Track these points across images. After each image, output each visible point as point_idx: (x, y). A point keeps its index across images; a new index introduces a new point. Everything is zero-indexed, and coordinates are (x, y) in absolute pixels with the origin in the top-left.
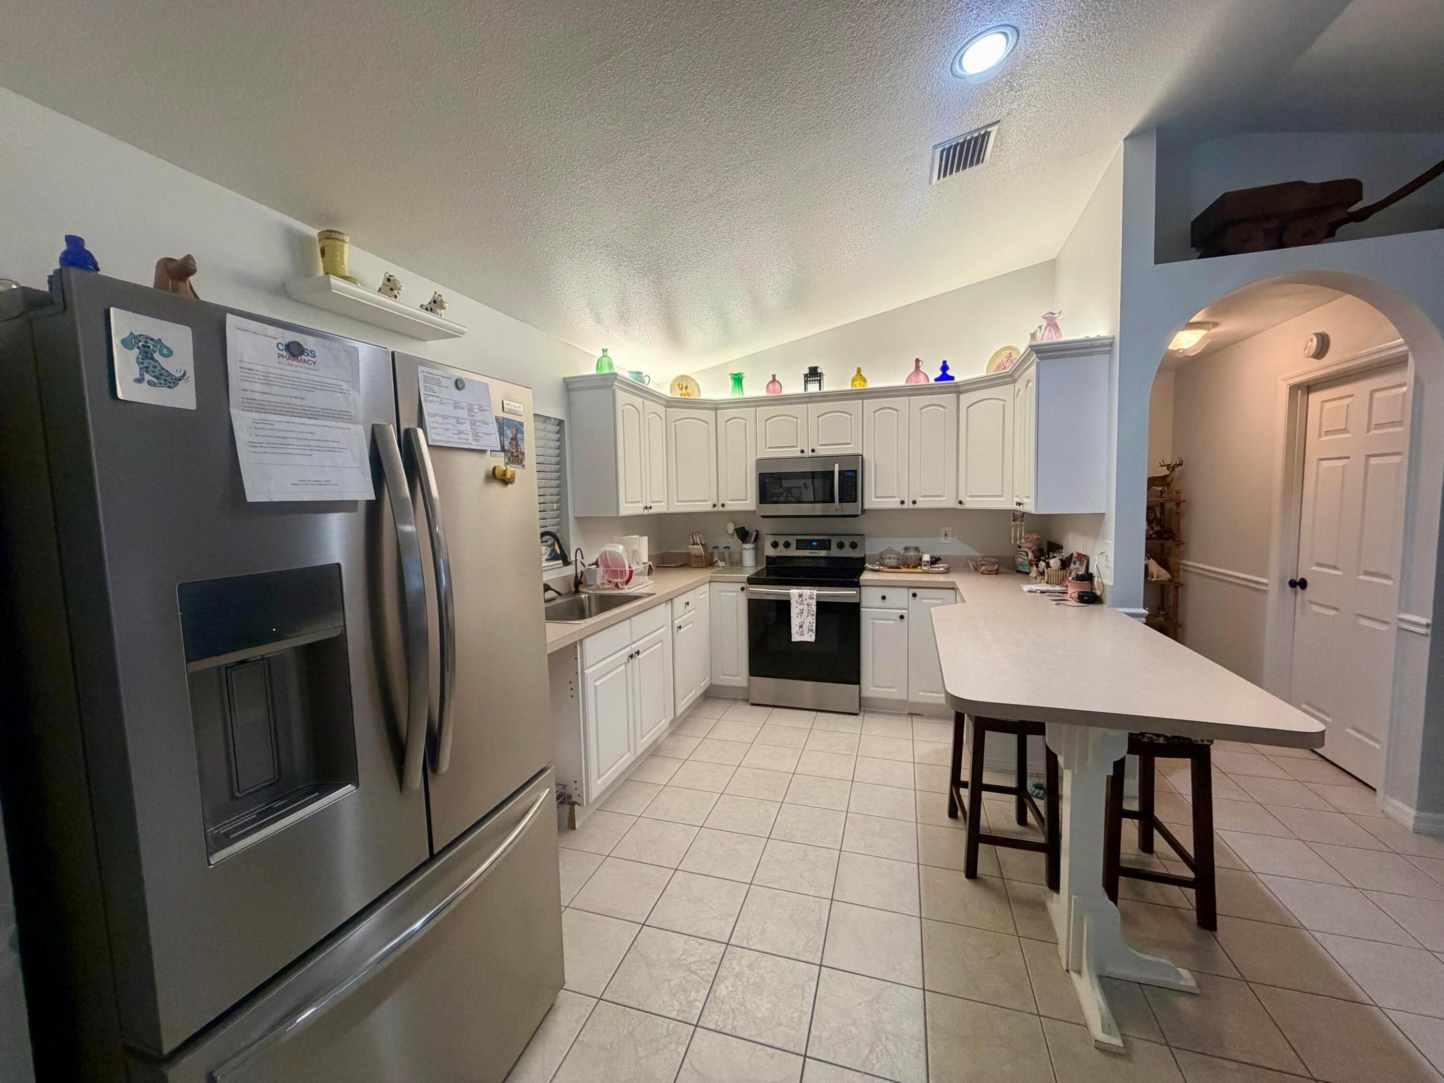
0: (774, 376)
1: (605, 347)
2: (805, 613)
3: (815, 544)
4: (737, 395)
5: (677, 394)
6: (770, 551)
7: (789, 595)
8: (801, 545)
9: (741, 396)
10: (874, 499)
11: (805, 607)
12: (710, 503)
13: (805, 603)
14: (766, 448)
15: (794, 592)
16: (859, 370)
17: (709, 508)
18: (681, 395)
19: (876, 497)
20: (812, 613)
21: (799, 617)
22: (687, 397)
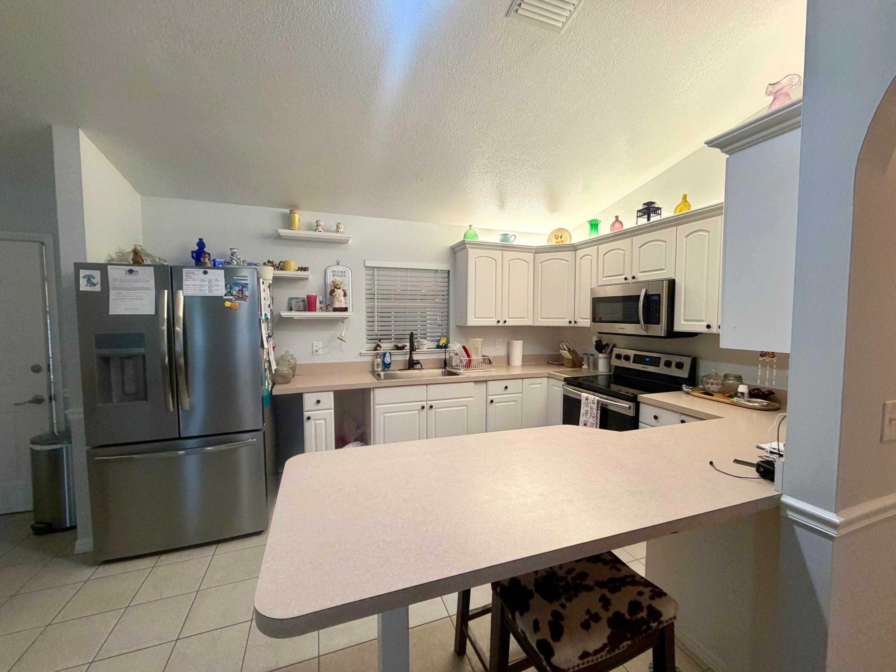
0: (617, 217)
1: (470, 224)
2: (589, 415)
3: (647, 359)
4: (594, 236)
5: (554, 243)
6: (615, 362)
7: (580, 395)
8: (638, 359)
9: (597, 236)
10: (682, 322)
11: (589, 409)
12: (567, 320)
13: (590, 405)
14: (603, 278)
15: (584, 395)
16: (685, 197)
17: (567, 324)
18: (557, 243)
19: (686, 320)
20: (593, 415)
21: (585, 416)
22: (561, 244)
